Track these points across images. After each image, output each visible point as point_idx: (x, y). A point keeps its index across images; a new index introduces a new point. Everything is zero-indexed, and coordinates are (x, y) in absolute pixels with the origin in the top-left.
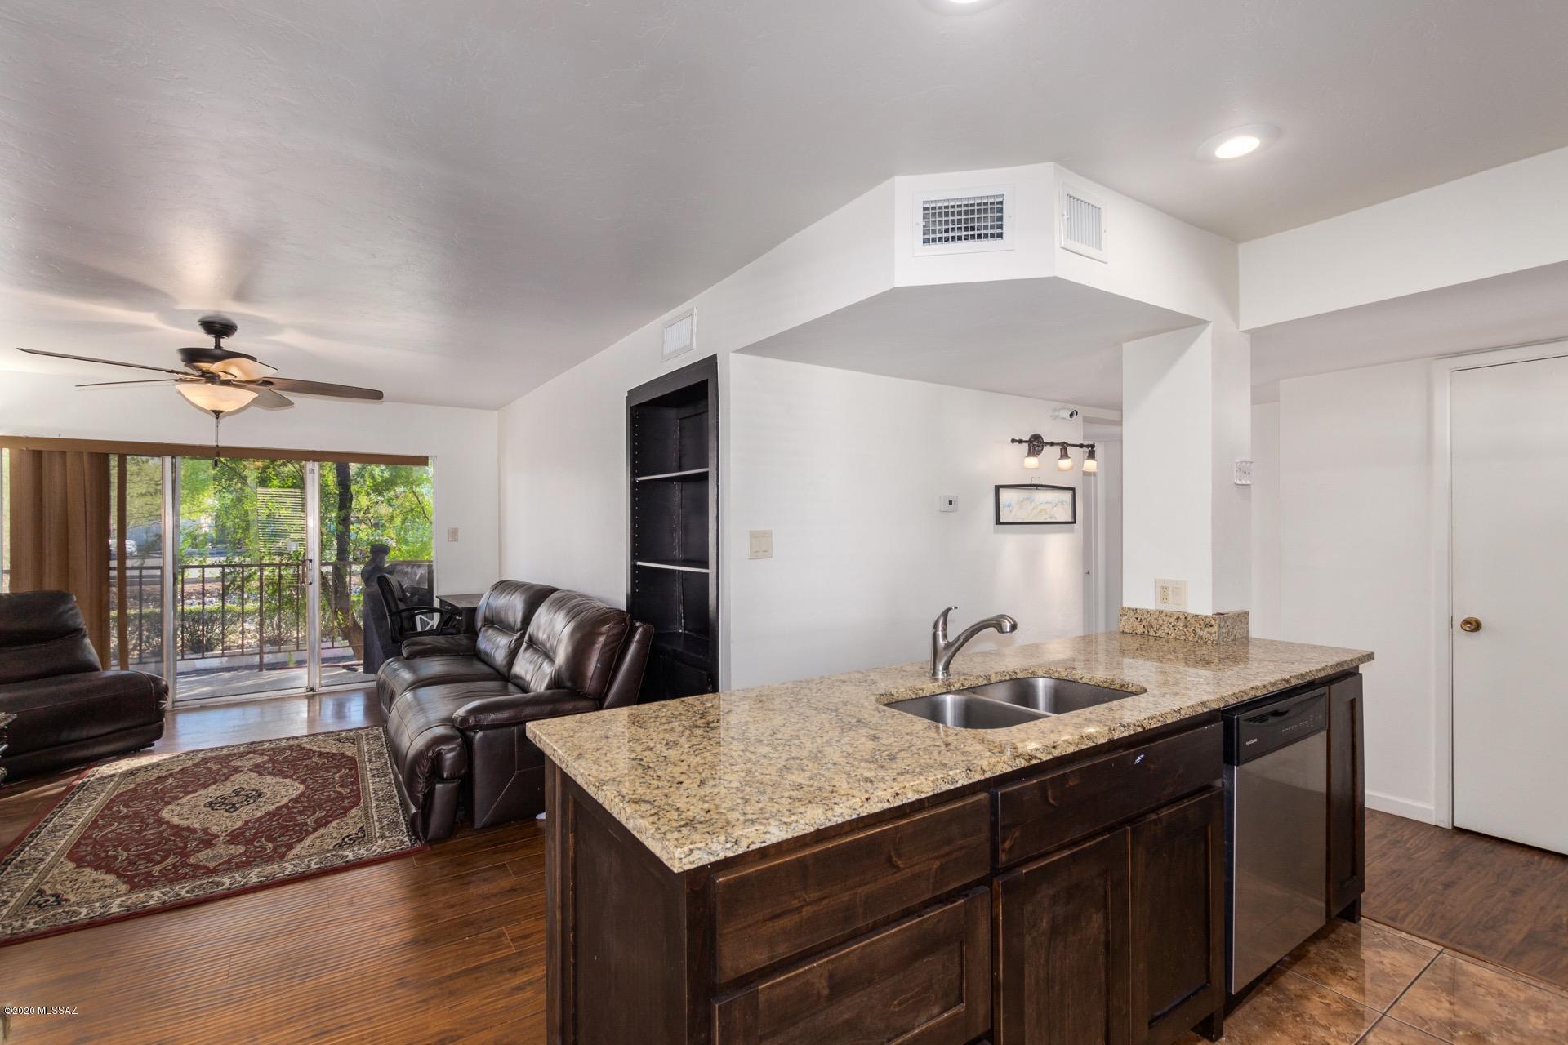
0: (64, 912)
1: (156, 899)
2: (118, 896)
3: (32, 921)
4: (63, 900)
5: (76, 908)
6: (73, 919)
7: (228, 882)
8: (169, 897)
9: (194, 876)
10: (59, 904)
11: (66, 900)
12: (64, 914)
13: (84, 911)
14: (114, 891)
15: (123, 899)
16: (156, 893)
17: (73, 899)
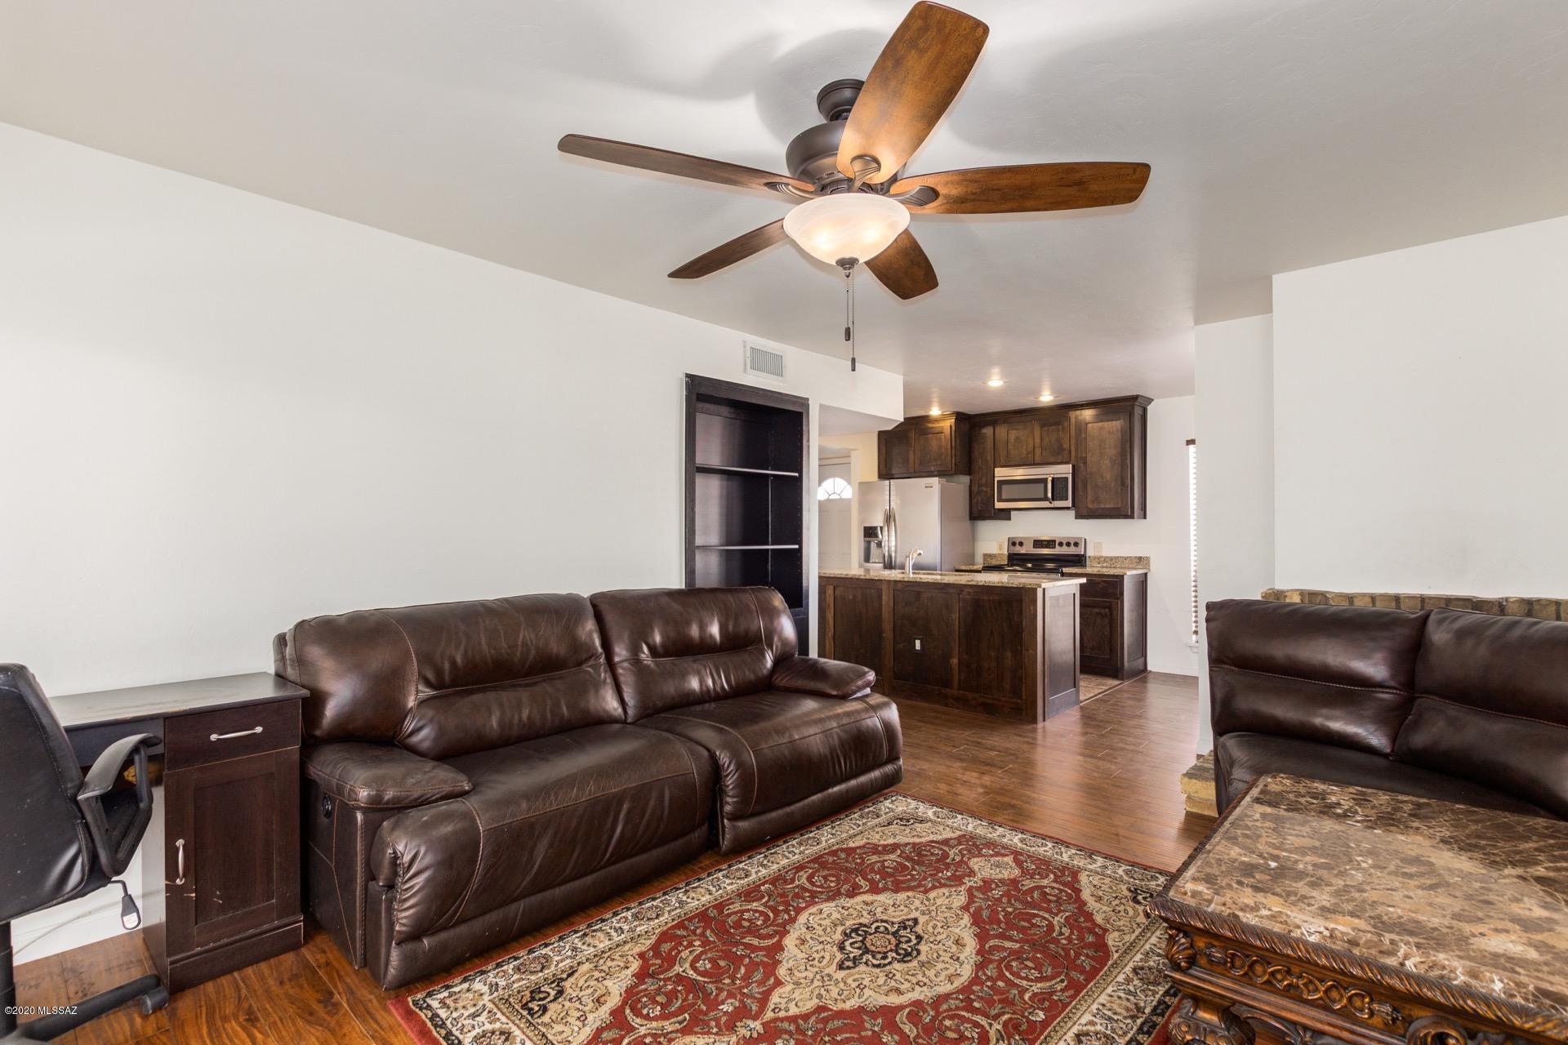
0: (1135, 879)
1: (1069, 853)
2: (1091, 871)
3: (1159, 882)
4: (1132, 891)
5: (1125, 878)
6: (1130, 868)
7: (1016, 840)
8: (1060, 849)
9: (1029, 856)
10: (1136, 889)
11: (1130, 890)
12: (1135, 876)
13: (1120, 871)
14: (1091, 878)
15: (1090, 867)
16: (1065, 858)
17: (1124, 887)
